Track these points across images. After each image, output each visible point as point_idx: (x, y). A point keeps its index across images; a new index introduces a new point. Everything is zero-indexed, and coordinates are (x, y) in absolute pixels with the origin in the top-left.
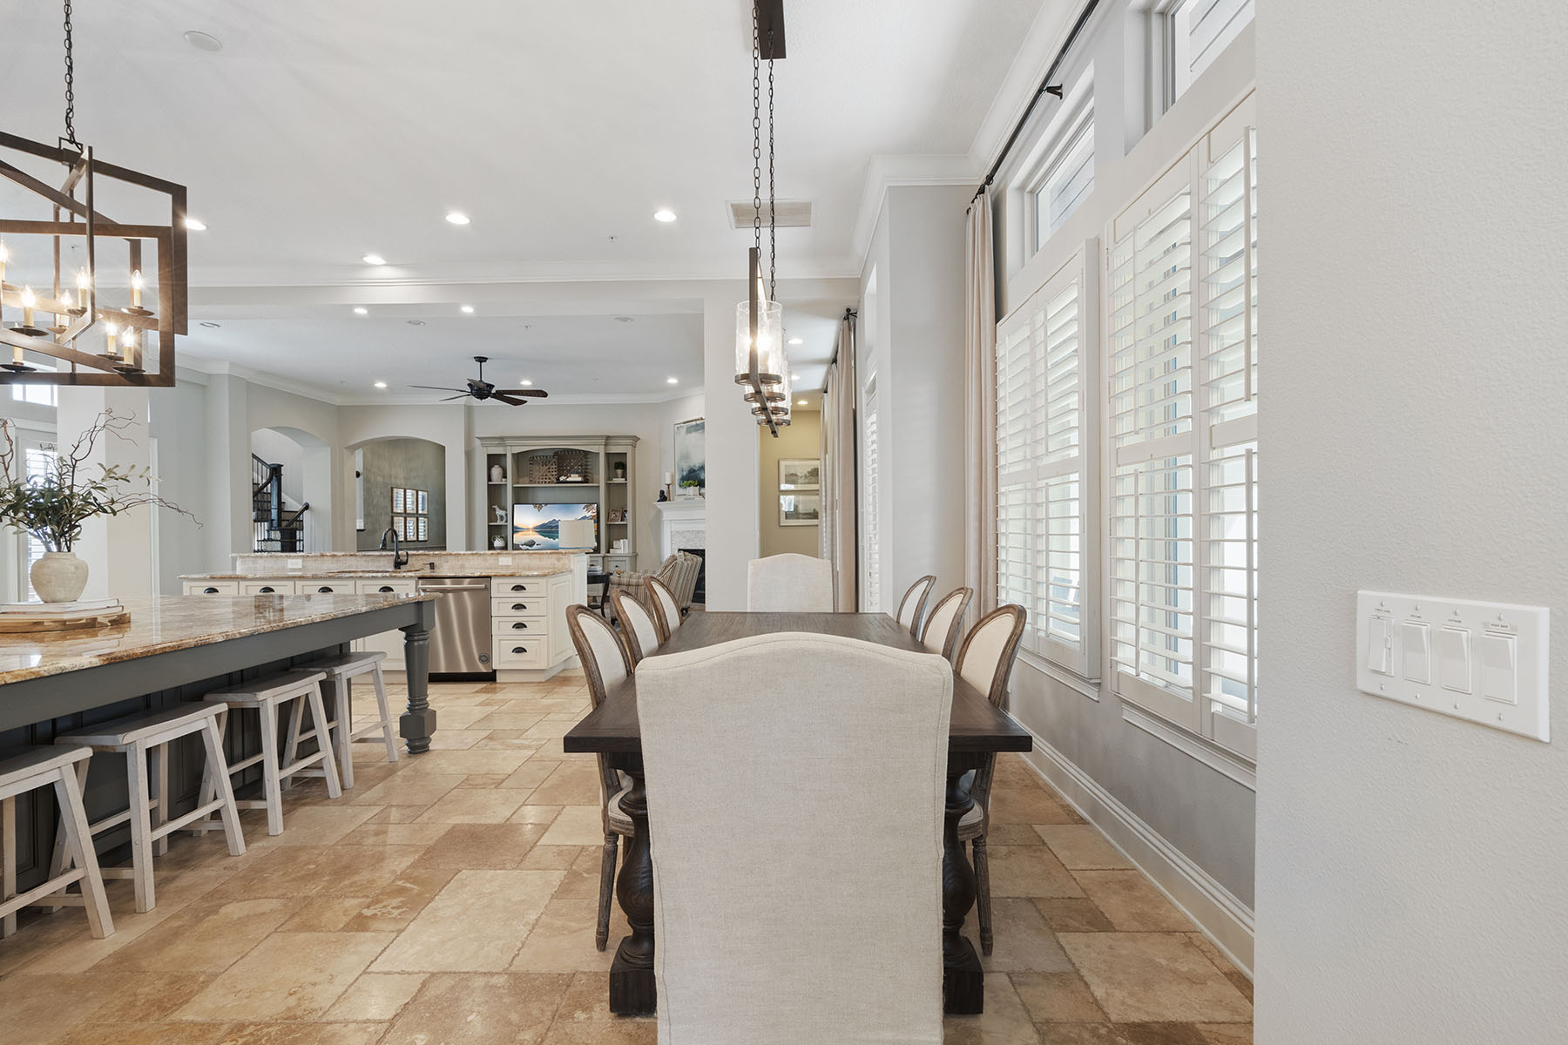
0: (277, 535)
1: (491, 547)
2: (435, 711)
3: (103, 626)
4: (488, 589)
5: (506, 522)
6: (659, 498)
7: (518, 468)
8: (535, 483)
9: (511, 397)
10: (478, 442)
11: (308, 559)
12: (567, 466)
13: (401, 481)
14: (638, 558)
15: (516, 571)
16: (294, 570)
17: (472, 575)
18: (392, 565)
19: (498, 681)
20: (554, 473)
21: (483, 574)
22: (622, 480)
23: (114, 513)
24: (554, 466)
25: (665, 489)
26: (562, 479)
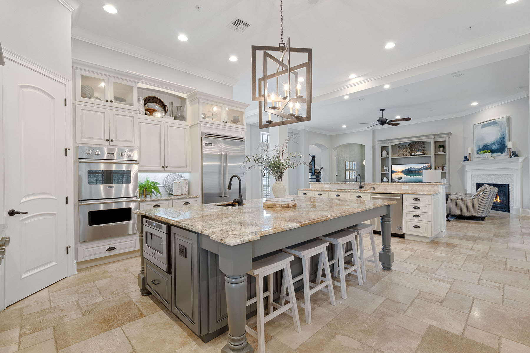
0: (315, 177)
1: (382, 181)
2: (394, 253)
3: (291, 207)
4: (401, 199)
5: (388, 171)
6: (464, 160)
7: (393, 151)
8: (400, 156)
9: (394, 123)
10: (377, 142)
11: (331, 184)
12: (415, 148)
13: (348, 159)
14: (451, 187)
15: (415, 192)
16: (326, 188)
17: (394, 193)
18: (359, 187)
19: (405, 238)
20: (409, 152)
21: (399, 193)
22: (443, 153)
23: (294, 168)
24: (409, 149)
25: (467, 155)
26: (412, 154)
